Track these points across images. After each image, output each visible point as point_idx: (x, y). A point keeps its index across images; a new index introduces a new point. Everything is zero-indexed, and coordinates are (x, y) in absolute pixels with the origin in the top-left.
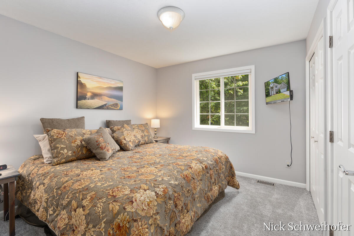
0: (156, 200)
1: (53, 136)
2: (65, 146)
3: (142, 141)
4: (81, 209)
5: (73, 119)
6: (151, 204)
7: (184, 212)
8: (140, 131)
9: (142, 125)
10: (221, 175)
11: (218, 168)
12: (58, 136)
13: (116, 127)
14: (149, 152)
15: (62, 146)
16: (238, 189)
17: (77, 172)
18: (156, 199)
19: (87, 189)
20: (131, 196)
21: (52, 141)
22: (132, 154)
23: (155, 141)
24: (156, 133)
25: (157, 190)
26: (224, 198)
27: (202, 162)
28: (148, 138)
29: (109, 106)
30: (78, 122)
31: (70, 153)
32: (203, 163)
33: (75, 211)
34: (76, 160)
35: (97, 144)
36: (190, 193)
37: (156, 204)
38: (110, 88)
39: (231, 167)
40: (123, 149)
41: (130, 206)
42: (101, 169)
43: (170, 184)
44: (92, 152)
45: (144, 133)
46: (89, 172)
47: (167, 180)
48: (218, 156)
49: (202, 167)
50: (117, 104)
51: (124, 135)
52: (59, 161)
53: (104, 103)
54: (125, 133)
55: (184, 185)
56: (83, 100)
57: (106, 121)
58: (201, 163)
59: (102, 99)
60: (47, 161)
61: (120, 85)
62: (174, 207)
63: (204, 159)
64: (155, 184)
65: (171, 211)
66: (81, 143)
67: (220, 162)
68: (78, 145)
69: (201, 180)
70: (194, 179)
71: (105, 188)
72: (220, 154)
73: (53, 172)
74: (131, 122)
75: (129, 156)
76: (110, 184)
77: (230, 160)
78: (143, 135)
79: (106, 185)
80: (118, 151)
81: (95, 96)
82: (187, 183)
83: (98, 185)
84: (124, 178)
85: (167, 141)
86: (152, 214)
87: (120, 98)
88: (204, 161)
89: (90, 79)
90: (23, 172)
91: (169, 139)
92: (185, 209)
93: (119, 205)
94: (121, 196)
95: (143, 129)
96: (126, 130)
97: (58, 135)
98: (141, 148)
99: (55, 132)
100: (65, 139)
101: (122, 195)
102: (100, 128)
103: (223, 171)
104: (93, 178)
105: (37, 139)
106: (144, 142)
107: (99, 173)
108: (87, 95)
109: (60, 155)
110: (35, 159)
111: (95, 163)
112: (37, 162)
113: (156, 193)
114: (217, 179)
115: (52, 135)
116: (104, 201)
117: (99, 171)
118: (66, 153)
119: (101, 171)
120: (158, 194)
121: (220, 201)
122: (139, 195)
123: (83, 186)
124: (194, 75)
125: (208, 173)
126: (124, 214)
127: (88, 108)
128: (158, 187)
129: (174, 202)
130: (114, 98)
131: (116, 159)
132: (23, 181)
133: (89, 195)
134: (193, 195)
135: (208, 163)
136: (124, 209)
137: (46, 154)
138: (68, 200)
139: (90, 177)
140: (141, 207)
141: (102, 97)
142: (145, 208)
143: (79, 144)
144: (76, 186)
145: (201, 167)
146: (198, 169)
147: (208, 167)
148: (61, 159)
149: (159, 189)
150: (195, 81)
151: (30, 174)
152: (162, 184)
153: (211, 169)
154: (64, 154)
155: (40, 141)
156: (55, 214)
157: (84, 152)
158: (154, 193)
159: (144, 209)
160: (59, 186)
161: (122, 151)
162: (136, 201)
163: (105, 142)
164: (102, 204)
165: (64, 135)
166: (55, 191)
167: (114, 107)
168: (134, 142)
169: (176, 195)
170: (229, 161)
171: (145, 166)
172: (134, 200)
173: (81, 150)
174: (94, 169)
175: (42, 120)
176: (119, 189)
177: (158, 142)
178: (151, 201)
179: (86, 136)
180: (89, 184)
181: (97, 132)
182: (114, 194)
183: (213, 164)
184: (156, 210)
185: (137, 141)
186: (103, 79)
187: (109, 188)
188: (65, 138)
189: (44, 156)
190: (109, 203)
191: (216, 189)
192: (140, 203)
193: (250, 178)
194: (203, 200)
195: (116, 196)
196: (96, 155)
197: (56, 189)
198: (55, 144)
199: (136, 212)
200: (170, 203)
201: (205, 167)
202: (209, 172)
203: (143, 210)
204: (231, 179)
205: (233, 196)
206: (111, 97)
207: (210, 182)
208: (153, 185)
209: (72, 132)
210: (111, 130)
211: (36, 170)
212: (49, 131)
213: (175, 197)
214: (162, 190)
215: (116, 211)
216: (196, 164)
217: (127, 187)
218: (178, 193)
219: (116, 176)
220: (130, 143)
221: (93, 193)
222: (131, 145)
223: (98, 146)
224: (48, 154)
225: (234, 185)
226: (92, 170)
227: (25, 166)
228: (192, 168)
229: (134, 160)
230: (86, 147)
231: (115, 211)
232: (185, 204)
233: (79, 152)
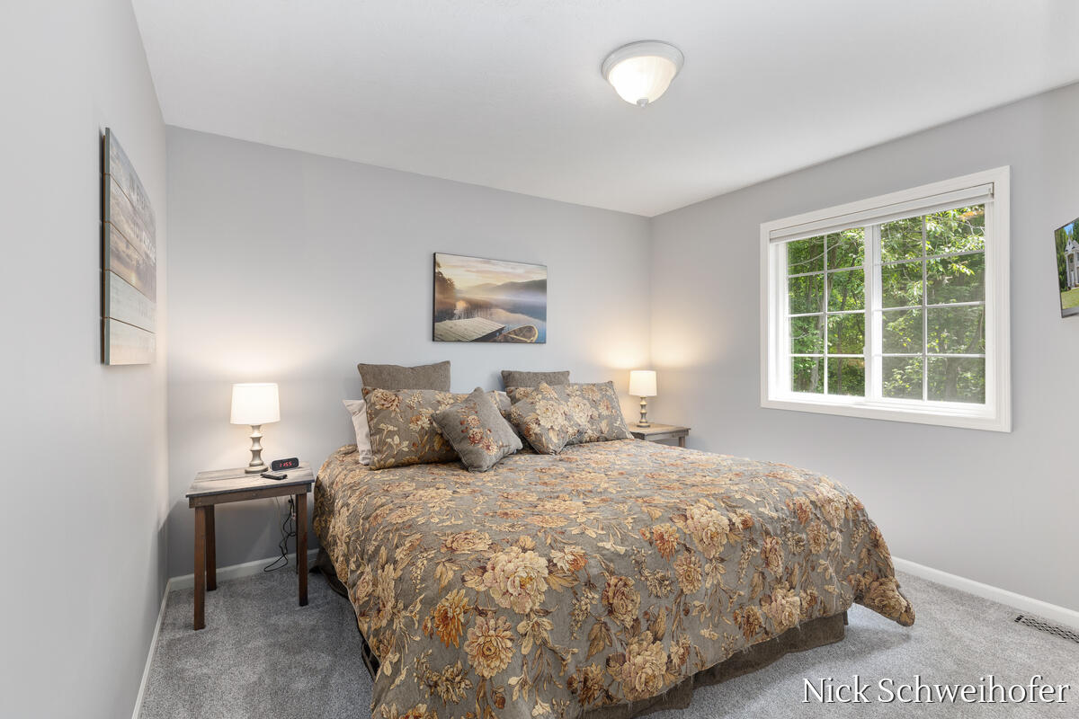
0: (545, 578)
1: (374, 404)
2: (396, 429)
3: (590, 432)
4: (392, 567)
5: (424, 367)
6: (528, 586)
7: (643, 637)
8: (586, 402)
9: (594, 385)
10: (822, 562)
11: (804, 536)
12: (383, 405)
13: (521, 390)
14: (597, 463)
15: (391, 428)
16: (905, 624)
17: (407, 489)
18: (547, 576)
19: (410, 526)
20: (486, 555)
21: (373, 415)
22: (550, 464)
23: (632, 433)
24: (643, 411)
25: (556, 555)
26: (839, 644)
27: (734, 507)
28: (610, 424)
29: (509, 333)
30: (435, 375)
31: (405, 446)
32: (740, 511)
33: (383, 568)
34: (417, 464)
35: (463, 428)
36: (669, 589)
37: (544, 587)
38: (513, 287)
39: (875, 543)
40: (531, 446)
41: (476, 577)
42: (458, 490)
43: (600, 549)
44: (452, 448)
45: (597, 409)
46: (432, 492)
47: (594, 536)
48: (813, 498)
49: (730, 520)
50: (530, 329)
51: (538, 411)
52: (382, 462)
53: (496, 326)
54: (540, 405)
55: (648, 560)
56: (447, 321)
57: (503, 372)
58: (731, 507)
59: (491, 315)
60: (364, 459)
61: (537, 277)
62: (601, 610)
63: (749, 498)
64: (555, 541)
65: (591, 620)
66: (432, 423)
67: (818, 518)
68: (423, 428)
69: (722, 560)
70: (688, 550)
71: (442, 530)
72: (825, 491)
73: (367, 483)
74: (570, 378)
75: (539, 469)
76: (456, 523)
77: (870, 517)
78: (596, 414)
79: (448, 523)
80: (519, 452)
81: (475, 308)
82: (659, 557)
83: (433, 520)
84: (492, 516)
85: (680, 437)
86: (528, 610)
87: (539, 312)
88: (747, 505)
89: (462, 267)
90: (325, 477)
91: (686, 431)
92: (648, 629)
93: (454, 571)
94: (467, 552)
95: (597, 396)
96: (543, 398)
97: (383, 402)
98: (586, 449)
99: (379, 395)
100: (396, 412)
101: (469, 550)
102: (475, 390)
103: (831, 549)
104: (430, 505)
105: (350, 408)
106: (596, 435)
107: (448, 497)
108: (455, 306)
109: (385, 448)
110: (346, 454)
111: (453, 475)
112: (349, 459)
113: (550, 561)
114: (797, 571)
115: (372, 401)
116: (429, 557)
117: (450, 492)
118: (397, 445)
119: (454, 492)
120: (555, 565)
121: (819, 649)
122: (506, 558)
123: (406, 519)
124: (766, 228)
125: (753, 542)
126: (458, 592)
127: (459, 341)
128: (562, 550)
129: (605, 597)
130: (523, 313)
131: (505, 470)
132: (323, 496)
133: (409, 539)
134: (680, 596)
135: (760, 514)
136: (463, 580)
137: (364, 446)
138: (376, 544)
139: (425, 503)
140: (502, 585)
141: (494, 310)
142: (511, 591)
143: (427, 426)
144: (395, 518)
145: (727, 522)
146: (711, 524)
147: (757, 525)
148: (388, 457)
149: (560, 555)
150: (772, 247)
151: (332, 483)
152: (575, 544)
153: (768, 533)
154: (392, 447)
155: (354, 413)
156: (359, 571)
157: (437, 448)
158: (543, 562)
159: (507, 591)
160: (368, 514)
161: (528, 453)
162: (493, 569)
163: (483, 426)
164: (425, 562)
165: (396, 403)
166: (361, 521)
167: (524, 336)
168: (563, 431)
169: (613, 581)
170: (867, 522)
171: (561, 495)
172: (489, 566)
173: (431, 441)
174: (442, 486)
175: (362, 367)
176: (468, 537)
177: (647, 438)
178: (531, 579)
179: (442, 409)
180: (418, 517)
181: (467, 400)
182: (455, 545)
183: (784, 520)
184: (543, 604)
185: (571, 431)
186: (494, 264)
187: (449, 532)
188: (398, 410)
189: (360, 448)
190: (439, 563)
191: (792, 604)
192: (501, 577)
193: (983, 600)
194: (729, 622)
195: (457, 550)
196: (461, 455)
197: (363, 519)
198: (378, 423)
199: (486, 593)
200: (590, 596)
201: (744, 523)
202: (760, 542)
203: (504, 594)
204: (876, 584)
205: (877, 644)
206: (515, 309)
207: (763, 574)
208: (549, 541)
209: (412, 397)
210: (510, 397)
211: (342, 476)
212: (367, 393)
213: (609, 585)
214: (571, 557)
215: (447, 581)
216: (710, 509)
217: (487, 535)
218: (623, 578)
219: (479, 508)
220: (552, 435)
221: (418, 536)
222: (555, 440)
223: (465, 435)
224: (365, 444)
225: (885, 606)
226: (438, 489)
227: (329, 464)
228: (687, 519)
229: (546, 478)
230: (441, 435)
231: (445, 582)
232: (646, 613)
233: (424, 446)
